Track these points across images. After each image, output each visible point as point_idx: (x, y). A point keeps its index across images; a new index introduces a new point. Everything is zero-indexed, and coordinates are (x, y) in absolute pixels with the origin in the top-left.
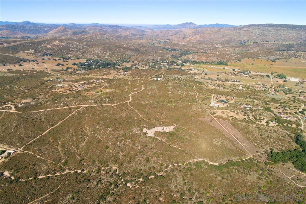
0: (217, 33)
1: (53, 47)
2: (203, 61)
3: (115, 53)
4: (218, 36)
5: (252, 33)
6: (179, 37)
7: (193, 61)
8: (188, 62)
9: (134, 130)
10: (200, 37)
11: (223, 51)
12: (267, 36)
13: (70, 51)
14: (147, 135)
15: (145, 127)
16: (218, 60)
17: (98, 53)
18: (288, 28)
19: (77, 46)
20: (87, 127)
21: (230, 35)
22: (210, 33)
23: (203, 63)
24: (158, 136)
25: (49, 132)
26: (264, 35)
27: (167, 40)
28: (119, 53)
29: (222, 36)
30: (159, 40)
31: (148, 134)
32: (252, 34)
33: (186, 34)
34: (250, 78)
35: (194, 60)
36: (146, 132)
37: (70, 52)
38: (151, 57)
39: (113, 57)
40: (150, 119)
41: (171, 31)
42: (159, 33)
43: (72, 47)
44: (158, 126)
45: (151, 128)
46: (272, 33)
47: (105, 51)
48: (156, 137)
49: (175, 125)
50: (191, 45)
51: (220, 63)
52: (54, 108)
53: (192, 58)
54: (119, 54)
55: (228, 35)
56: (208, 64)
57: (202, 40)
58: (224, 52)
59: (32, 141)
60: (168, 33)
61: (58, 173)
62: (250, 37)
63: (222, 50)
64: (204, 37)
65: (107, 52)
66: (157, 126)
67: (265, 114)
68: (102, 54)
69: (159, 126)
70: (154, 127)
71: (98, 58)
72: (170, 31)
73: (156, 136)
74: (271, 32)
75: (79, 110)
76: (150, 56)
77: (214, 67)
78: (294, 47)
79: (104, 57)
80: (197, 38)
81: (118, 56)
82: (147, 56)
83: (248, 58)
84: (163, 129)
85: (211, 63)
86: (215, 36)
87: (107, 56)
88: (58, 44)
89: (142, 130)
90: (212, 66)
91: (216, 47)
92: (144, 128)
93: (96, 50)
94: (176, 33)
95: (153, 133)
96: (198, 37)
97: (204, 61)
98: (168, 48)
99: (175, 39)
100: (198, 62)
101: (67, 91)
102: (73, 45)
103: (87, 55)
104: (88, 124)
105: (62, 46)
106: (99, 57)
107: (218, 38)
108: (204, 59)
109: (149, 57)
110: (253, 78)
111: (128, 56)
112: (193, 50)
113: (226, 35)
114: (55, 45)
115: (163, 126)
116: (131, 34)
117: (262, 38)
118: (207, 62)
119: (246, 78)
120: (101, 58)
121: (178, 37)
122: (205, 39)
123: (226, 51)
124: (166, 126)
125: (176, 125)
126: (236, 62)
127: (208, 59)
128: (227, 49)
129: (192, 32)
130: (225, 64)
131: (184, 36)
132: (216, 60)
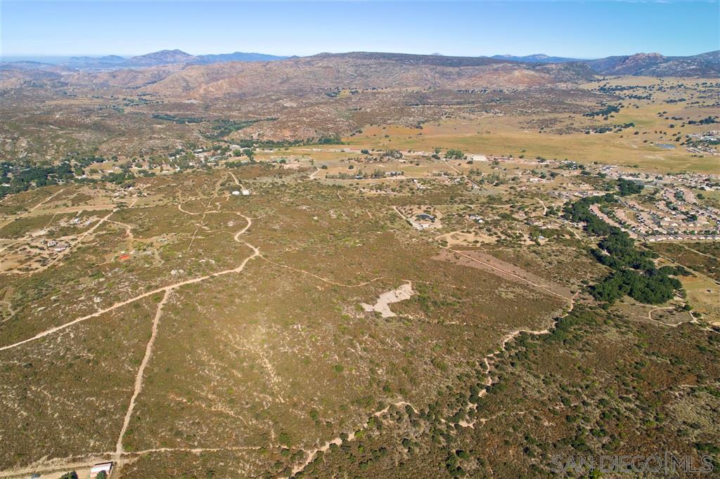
0: (266, 74)
2: (288, 139)
3: (45, 139)
4: (272, 81)
5: (339, 72)
6: (173, 88)
7: (267, 143)
8: (255, 145)
9: (349, 314)
10: (230, 84)
12: (367, 77)
14: (383, 316)
16: (318, 134)
18: (396, 61)
20: (235, 338)
21: (296, 77)
22: (253, 76)
23: (290, 144)
25: (148, 380)
26: (362, 75)
27: (144, 95)
28: (56, 138)
29: (280, 80)
31: (381, 313)
32: (340, 75)
33: (188, 78)
34: (410, 165)
35: (265, 139)
36: (372, 310)
39: (46, 152)
40: (350, 282)
41: (141, 73)
42: (106, 78)
45: (374, 300)
46: (375, 71)
47: (9, 136)
48: (400, 315)
49: (407, 282)
50: (225, 106)
51: (327, 141)
52: (85, 316)
53: (259, 134)
54: (58, 141)
55: (291, 78)
56: (302, 144)
57: (236, 90)
58: (317, 116)
59: (127, 419)
60: (135, 77)
61: (296, 467)
62: (338, 80)
64: (238, 83)
66: (379, 293)
67: (518, 226)
69: (383, 292)
70: (378, 297)
72: (136, 72)
73: (398, 313)
74: (372, 70)
75: (164, 301)
76: (151, 138)
77: (320, 150)
78: (430, 98)
79: (14, 153)
81: (58, 146)
82: (144, 139)
83: (369, 125)
84: (397, 296)
85: (307, 142)
86: (263, 80)
89: (362, 309)
90: (314, 149)
91: (285, 105)
92: (361, 304)
94: (155, 77)
95: (389, 310)
96: (224, 84)
97: (291, 140)
98: (166, 115)
99: (166, 92)
100: (278, 143)
101: (30, 265)
104: (231, 331)
107: (272, 86)
108: (287, 134)
109: (151, 142)
110: (418, 165)
111: (88, 144)
112: (235, 117)
113: (288, 78)
115: (390, 290)
116: (25, 83)
117: (360, 82)
118: (296, 142)
120: (5, 157)
121: (171, 88)
122: (243, 89)
123: (322, 114)
124: (395, 288)
125: (409, 281)
126: (354, 134)
127: (297, 133)
128: (322, 108)
129: (203, 74)
130: (336, 141)
131: (184, 84)
132: (315, 135)
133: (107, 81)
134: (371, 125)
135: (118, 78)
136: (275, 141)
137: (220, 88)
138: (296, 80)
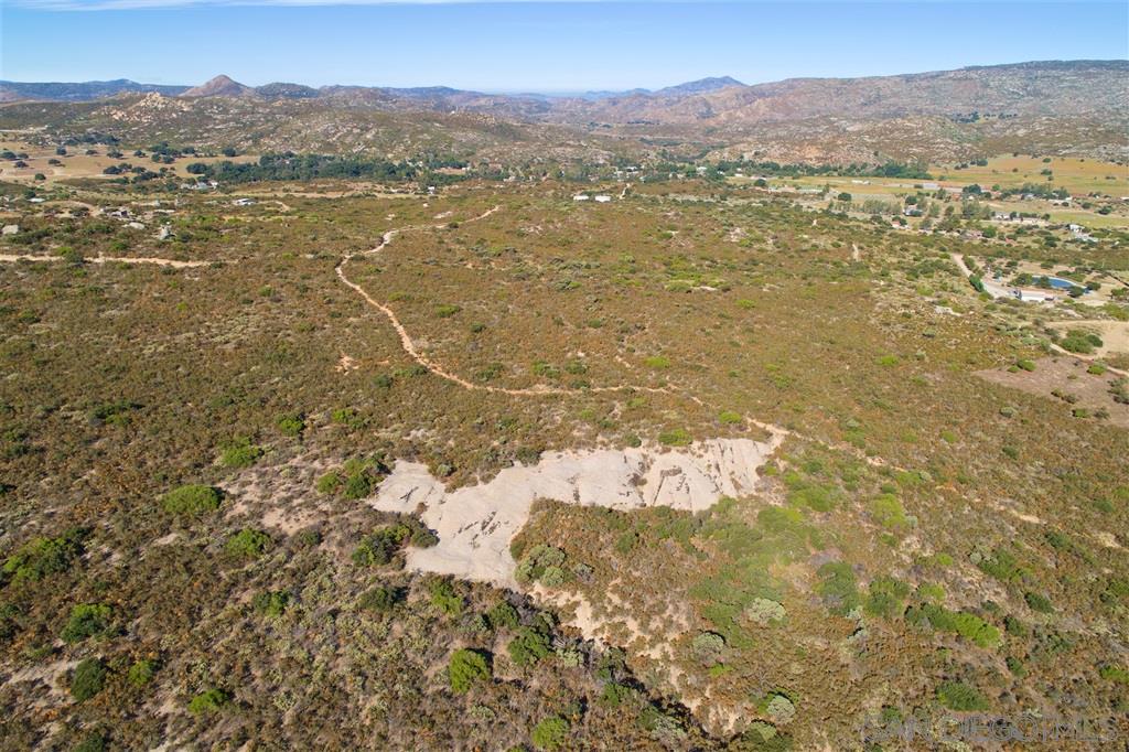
0: (839, 89)
1: (138, 116)
2: (809, 163)
3: (404, 133)
4: (847, 102)
6: (685, 114)
7: (764, 166)
8: (739, 169)
9: (253, 493)
10: (773, 107)
11: (892, 132)
12: (1048, 96)
13: (208, 131)
14: (420, 561)
15: (413, 452)
16: (881, 160)
17: (327, 134)
19: (245, 114)
21: (895, 95)
22: (814, 92)
23: (811, 171)
24: (569, 580)
26: (1037, 93)
28: (422, 132)
29: (862, 100)
30: (603, 123)
31: (429, 539)
33: (711, 101)
34: (1083, 211)
35: (766, 160)
36: (409, 508)
37: (205, 135)
38: (569, 149)
39: (393, 148)
40: (495, 373)
42: (602, 105)
43: (219, 117)
44: (579, 444)
45: (494, 463)
46: (1070, 87)
47: (361, 125)
48: (538, 589)
49: (769, 435)
50: (740, 129)
51: (892, 173)
53: (756, 154)
54: (421, 137)
55: (886, 97)
56: (835, 174)
58: (896, 134)
60: (642, 105)
62: (980, 102)
63: (886, 129)
64: (786, 105)
65: (367, 130)
66: (563, 442)
68: (346, 135)
69: (589, 443)
70: (531, 455)
71: (324, 151)
73: (535, 573)
74: (1066, 84)
79: (352, 146)
80: (761, 112)
81: (413, 143)
82: (551, 145)
83: (1011, 155)
84: (637, 481)
85: (849, 170)
86: (832, 100)
87: (363, 145)
88: (160, 106)
89: (367, 486)
90: (855, 182)
91: (849, 128)
92: (401, 464)
93: (321, 125)
95: (507, 534)
97: (816, 164)
100: (786, 168)
102: (226, 111)
103: (273, 143)
105: (176, 112)
106: (330, 147)
107: (846, 109)
108: (812, 155)
109: (559, 150)
111: (462, 145)
113: (879, 97)
114: (146, 111)
115: (636, 444)
117: (1030, 104)
118: (826, 169)
119: (1064, 210)
120: (335, 150)
121: (682, 115)
123: (908, 131)
124: (668, 441)
125: (779, 435)
126: (964, 166)
127: (833, 154)
128: (909, 121)
129: (737, 95)
130: (915, 173)
131: (704, 110)
132: (872, 160)
133: (603, 109)
134: (1015, 155)
135: (620, 105)
136: (782, 165)
137: (754, 113)
138: (892, 100)
